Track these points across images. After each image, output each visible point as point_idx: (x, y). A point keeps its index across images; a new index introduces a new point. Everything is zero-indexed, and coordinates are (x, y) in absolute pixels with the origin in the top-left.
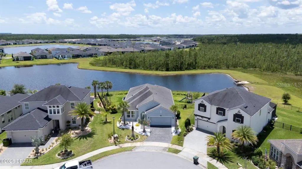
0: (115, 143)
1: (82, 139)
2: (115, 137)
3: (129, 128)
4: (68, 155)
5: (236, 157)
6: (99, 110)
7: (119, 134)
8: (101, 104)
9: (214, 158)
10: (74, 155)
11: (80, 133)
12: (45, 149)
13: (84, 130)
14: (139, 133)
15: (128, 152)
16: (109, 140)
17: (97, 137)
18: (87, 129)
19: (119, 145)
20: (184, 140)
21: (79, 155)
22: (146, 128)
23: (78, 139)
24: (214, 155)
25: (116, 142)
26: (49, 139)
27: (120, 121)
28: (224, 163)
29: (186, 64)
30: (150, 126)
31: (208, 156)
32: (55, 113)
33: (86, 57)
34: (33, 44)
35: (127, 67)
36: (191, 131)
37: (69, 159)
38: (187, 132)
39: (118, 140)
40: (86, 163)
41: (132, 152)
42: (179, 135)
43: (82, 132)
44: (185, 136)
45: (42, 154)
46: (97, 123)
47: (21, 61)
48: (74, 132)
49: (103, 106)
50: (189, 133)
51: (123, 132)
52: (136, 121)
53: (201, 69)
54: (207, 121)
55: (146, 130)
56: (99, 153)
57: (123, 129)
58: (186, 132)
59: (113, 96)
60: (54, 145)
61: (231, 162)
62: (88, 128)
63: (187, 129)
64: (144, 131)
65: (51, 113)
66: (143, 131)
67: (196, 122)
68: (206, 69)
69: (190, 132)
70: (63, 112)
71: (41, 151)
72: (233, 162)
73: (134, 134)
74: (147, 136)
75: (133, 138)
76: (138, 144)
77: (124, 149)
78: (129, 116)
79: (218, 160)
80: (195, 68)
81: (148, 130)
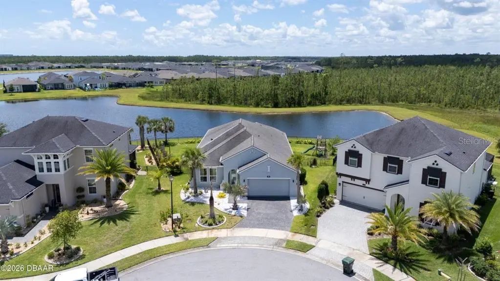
0: (175, 231)
1: (106, 224)
2: (175, 219)
3: (206, 201)
4: (70, 257)
5: (433, 259)
6: (147, 169)
7: (183, 213)
8: (153, 158)
9: (386, 262)
10: (83, 257)
11: (102, 211)
12: (22, 245)
13: (111, 206)
14: (226, 212)
15: (201, 249)
16: (162, 224)
17: (138, 219)
18: (118, 205)
19: (183, 236)
20: (317, 225)
21: (95, 258)
22: (240, 202)
23: (98, 224)
24: (385, 255)
25: (177, 229)
26: (35, 224)
27: (188, 189)
28: (410, 271)
29: (309, 95)
30: (246, 198)
31: (371, 256)
32: (49, 170)
33: (134, 86)
34: (46, 69)
35: (204, 102)
36: (331, 206)
37: (71, 265)
38: (324, 208)
39: (182, 225)
40: (105, 273)
41: (209, 249)
42: (306, 215)
43: (107, 209)
44: (318, 216)
45: (16, 254)
46: (140, 193)
47: (18, 92)
48: (92, 210)
49: (154, 163)
50: (326, 210)
51: (192, 210)
52: (218, 188)
53: (335, 104)
54: (364, 186)
55: (240, 205)
56: (138, 252)
57: (193, 204)
58: (321, 207)
59: (176, 146)
60: (43, 237)
61: (425, 269)
62: (122, 203)
63: (322, 204)
64: (235, 207)
65: (41, 170)
66: (232, 207)
67: (339, 189)
68: (344, 105)
69: (328, 208)
70: (68, 170)
71: (12, 249)
72: (429, 270)
73: (215, 213)
74: (241, 217)
75: (213, 220)
76: (222, 233)
77: (191, 242)
78: (205, 179)
79: (395, 266)
80: (323, 103)
81: (243, 205)
